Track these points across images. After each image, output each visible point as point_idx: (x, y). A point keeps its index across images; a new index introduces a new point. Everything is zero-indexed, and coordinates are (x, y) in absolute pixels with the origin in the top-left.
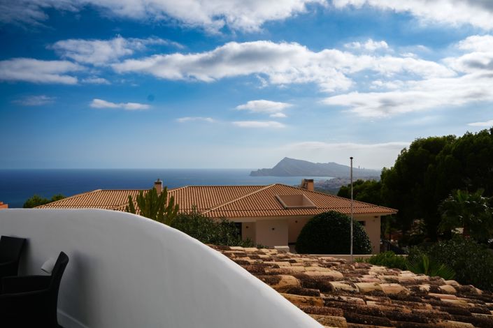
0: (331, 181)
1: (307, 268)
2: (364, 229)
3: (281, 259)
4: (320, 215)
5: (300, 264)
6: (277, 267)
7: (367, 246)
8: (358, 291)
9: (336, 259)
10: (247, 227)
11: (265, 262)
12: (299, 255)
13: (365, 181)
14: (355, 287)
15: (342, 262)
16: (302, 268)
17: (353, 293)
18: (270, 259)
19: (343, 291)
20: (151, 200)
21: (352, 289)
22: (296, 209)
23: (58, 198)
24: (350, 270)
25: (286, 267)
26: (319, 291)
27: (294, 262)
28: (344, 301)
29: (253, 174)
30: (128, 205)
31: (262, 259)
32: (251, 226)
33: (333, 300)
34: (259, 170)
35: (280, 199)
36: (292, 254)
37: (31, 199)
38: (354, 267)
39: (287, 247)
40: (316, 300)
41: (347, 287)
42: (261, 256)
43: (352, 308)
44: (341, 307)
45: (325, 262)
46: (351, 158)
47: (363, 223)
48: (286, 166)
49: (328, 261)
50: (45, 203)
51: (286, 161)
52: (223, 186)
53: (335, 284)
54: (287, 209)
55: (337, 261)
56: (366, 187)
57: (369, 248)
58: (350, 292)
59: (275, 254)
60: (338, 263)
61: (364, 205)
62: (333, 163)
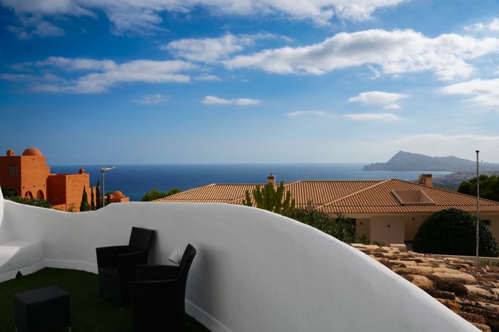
0: (450, 176)
1: (435, 269)
2: (489, 229)
3: (405, 258)
4: (440, 213)
5: (426, 264)
6: (403, 266)
7: (493, 248)
8: (497, 297)
9: (463, 261)
10: (361, 224)
11: (390, 261)
12: (423, 255)
13: (489, 176)
14: (493, 293)
15: (471, 264)
16: (429, 269)
17: (491, 299)
18: (395, 258)
19: (479, 296)
20: (267, 195)
21: (490, 295)
22: (413, 205)
23: (174, 192)
24: (481, 273)
25: (413, 267)
26: (453, 294)
27: (420, 261)
28: (483, 308)
29: (367, 168)
30: (244, 198)
31: (386, 257)
32: (365, 223)
33: (470, 305)
34: (372, 164)
35: (396, 195)
36: (415, 253)
37: (150, 193)
38: (485, 270)
39: (404, 245)
40: (451, 303)
41: (484, 292)
42: (385, 254)
43: (494, 316)
44: (480, 313)
45: (451, 263)
46: (477, 152)
47: (487, 222)
48: (402, 161)
49: (454, 262)
50: (162, 196)
51: (401, 155)
52: (336, 181)
53: (470, 288)
54: (403, 205)
55: (465, 263)
56: (491, 183)
57: (495, 250)
58: (487, 298)
59: (397, 253)
60: (467, 265)
61: (489, 202)
62: (453, 157)
